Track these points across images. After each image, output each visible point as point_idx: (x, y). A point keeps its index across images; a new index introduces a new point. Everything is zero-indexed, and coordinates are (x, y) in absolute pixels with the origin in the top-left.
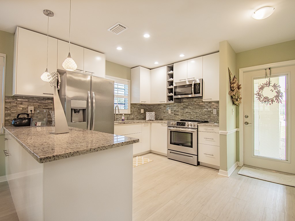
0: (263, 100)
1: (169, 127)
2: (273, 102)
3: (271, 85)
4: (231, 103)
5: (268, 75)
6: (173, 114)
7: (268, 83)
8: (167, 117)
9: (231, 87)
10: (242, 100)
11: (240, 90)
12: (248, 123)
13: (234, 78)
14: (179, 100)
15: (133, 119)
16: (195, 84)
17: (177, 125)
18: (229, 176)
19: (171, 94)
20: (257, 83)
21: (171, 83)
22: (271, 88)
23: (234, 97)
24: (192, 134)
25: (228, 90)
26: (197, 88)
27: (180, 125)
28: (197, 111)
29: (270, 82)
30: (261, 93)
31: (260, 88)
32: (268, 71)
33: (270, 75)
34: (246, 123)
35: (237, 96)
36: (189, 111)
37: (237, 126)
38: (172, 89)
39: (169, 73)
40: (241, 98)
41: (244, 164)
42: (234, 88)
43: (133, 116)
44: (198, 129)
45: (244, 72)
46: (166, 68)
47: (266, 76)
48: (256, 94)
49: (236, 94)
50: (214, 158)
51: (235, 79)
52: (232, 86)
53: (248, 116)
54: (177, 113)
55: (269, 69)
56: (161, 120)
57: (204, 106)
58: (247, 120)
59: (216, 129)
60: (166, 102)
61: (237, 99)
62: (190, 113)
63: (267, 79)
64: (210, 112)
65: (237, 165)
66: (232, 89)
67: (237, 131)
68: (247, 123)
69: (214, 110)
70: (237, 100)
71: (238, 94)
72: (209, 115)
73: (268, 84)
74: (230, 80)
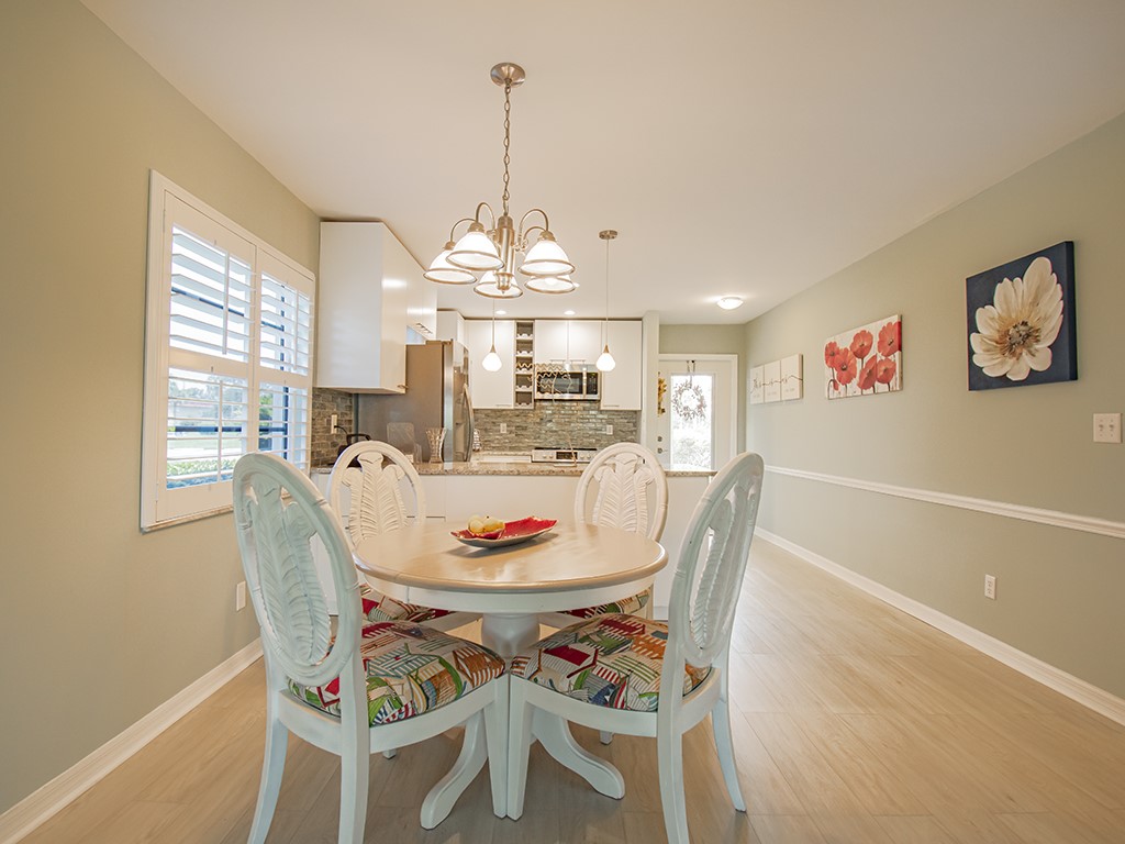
2: (695, 416)
3: (692, 386)
5: (690, 372)
6: (513, 435)
7: (689, 383)
12: (662, 451)
16: (588, 375)
17: (557, 458)
20: (676, 382)
26: (592, 383)
29: (692, 383)
30: (679, 399)
31: (679, 391)
32: (691, 365)
33: (693, 371)
34: (659, 451)
38: (529, 377)
39: (521, 338)
42: (662, 391)
46: (512, 325)
47: (687, 373)
49: (662, 400)
53: (661, 438)
54: (523, 432)
55: (693, 362)
57: (588, 419)
58: (660, 445)
60: (508, 408)
61: (663, 409)
64: (601, 430)
69: (608, 426)
70: (663, 411)
72: (598, 436)
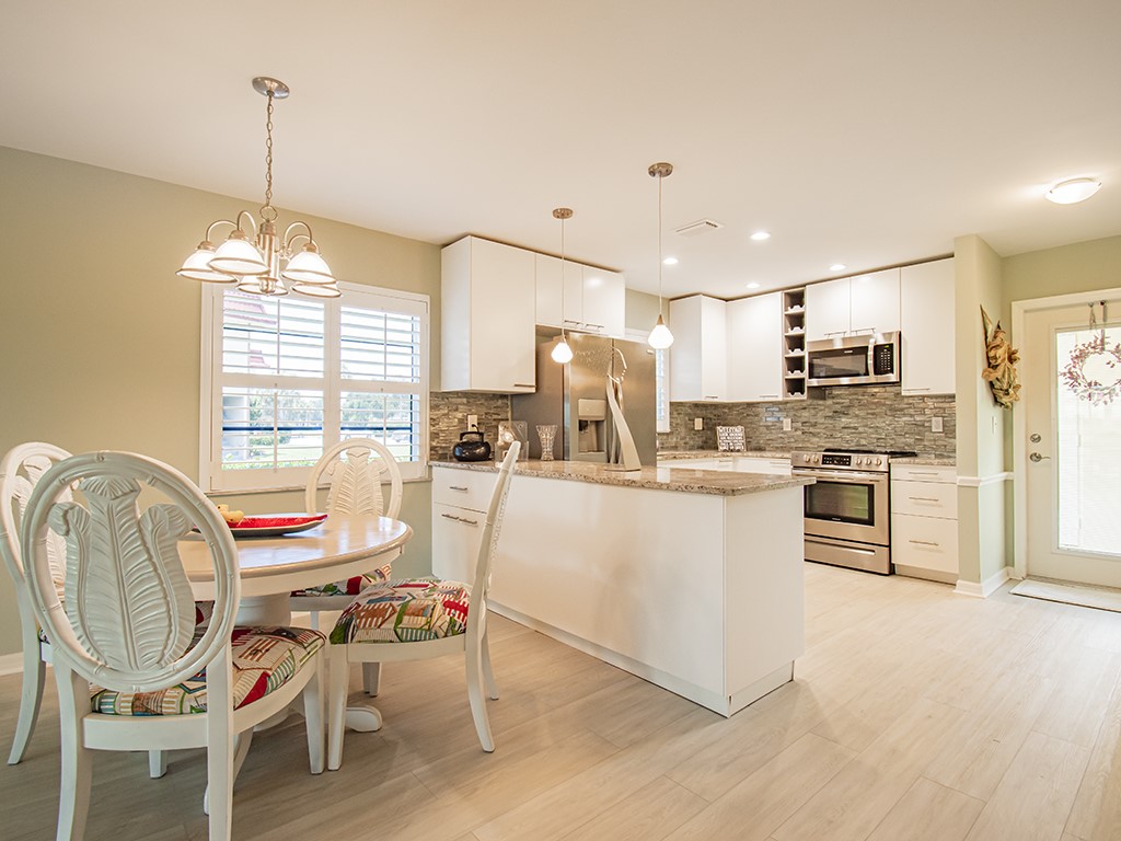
0: (1085, 391)
1: (795, 468)
2: (1114, 398)
3: (1106, 347)
4: (990, 401)
5: (1099, 321)
6: (799, 433)
7: (1098, 342)
8: (779, 441)
9: (988, 358)
10: (1021, 392)
11: (1015, 365)
12: (1039, 458)
13: (996, 332)
14: (820, 393)
15: (675, 448)
16: (877, 348)
17: (823, 463)
18: (985, 596)
19: (797, 374)
20: (1067, 344)
21: (797, 342)
22: (1108, 356)
23: (997, 385)
24: (871, 488)
25: (981, 364)
26: (884, 357)
27: (833, 463)
28: (879, 422)
29: (1106, 340)
30: (1077, 370)
31: (1077, 357)
32: (1098, 309)
33: (1105, 320)
34: (1034, 458)
35: (1006, 381)
36: (853, 422)
37: (1007, 466)
38: (801, 359)
39: (791, 311)
40: (1017, 387)
41: (1028, 575)
42: (999, 361)
43: (675, 439)
44: (889, 472)
45: (1026, 311)
46: (779, 298)
47: (1093, 324)
48: (1065, 374)
49: (1003, 376)
50: (940, 552)
51: (1001, 335)
52: (992, 354)
53: (1039, 437)
54: (811, 430)
55: (1102, 304)
56: (760, 449)
57: (902, 410)
58: (1036, 448)
59: (946, 473)
60: (780, 399)
61: (1007, 390)
62: (856, 428)
63: (1097, 333)
64: (923, 425)
65: (1008, 575)
66: (991, 364)
67: (1005, 481)
68: (1036, 457)
69: (934, 419)
70: (1007, 393)
71: (1009, 376)
72: (918, 434)
73: (1100, 346)
74: (986, 338)
